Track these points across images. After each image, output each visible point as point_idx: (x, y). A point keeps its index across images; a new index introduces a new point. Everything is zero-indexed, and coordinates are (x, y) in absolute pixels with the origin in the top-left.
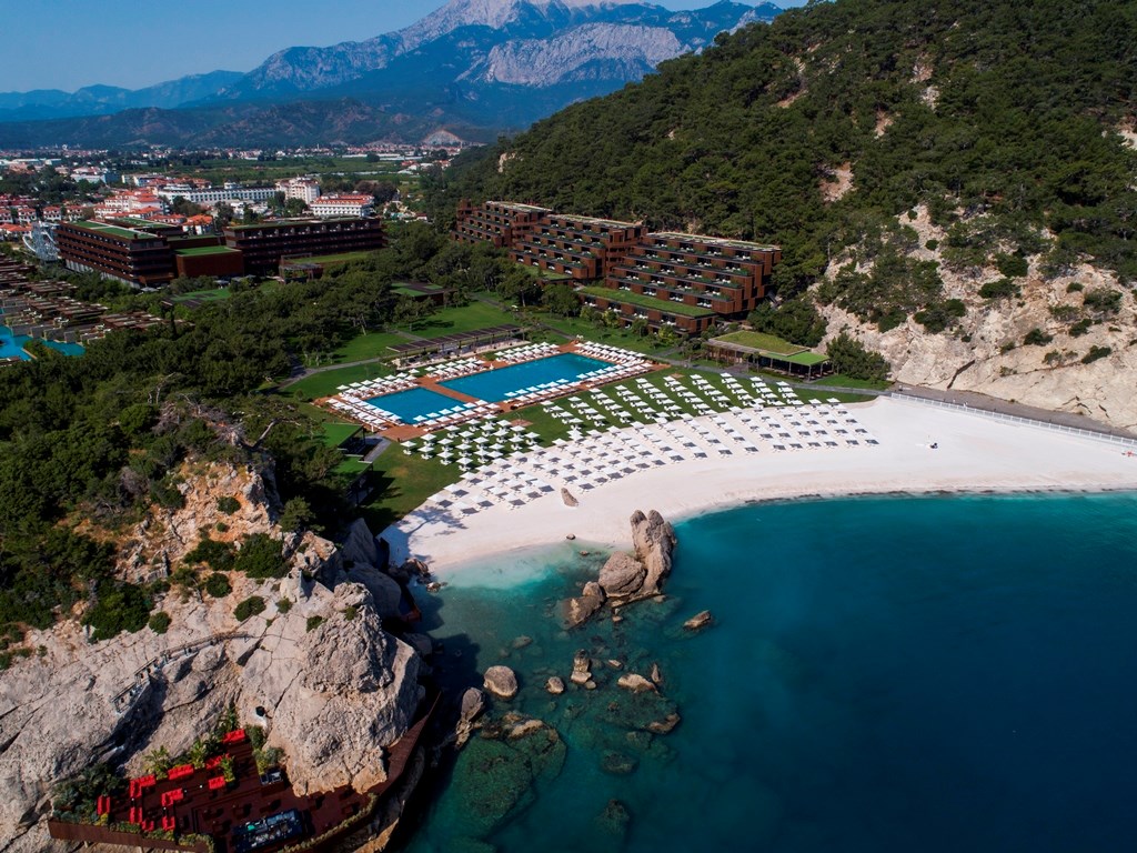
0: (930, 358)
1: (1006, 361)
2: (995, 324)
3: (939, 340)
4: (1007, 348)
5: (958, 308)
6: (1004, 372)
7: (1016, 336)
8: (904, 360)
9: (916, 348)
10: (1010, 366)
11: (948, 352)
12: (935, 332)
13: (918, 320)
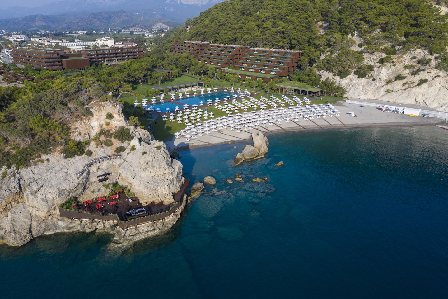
0: (361, 88)
1: (389, 87)
2: (384, 72)
3: (363, 81)
4: (389, 82)
5: (371, 68)
6: (388, 91)
7: (392, 77)
8: (350, 89)
9: (355, 83)
10: (390, 89)
11: (368, 84)
12: (362, 78)
13: (356, 73)
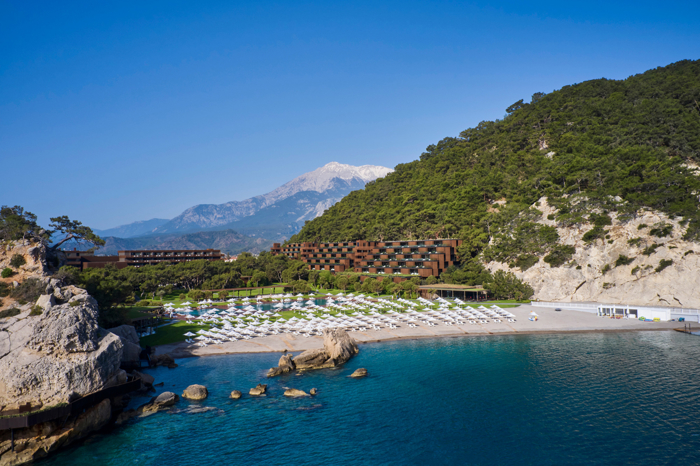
0: (558, 283)
1: (607, 278)
2: (596, 255)
3: (561, 270)
4: (606, 269)
5: (571, 250)
6: (606, 286)
7: (611, 260)
8: (540, 286)
9: (547, 277)
10: (610, 282)
11: (569, 276)
12: (557, 266)
13: (547, 260)
